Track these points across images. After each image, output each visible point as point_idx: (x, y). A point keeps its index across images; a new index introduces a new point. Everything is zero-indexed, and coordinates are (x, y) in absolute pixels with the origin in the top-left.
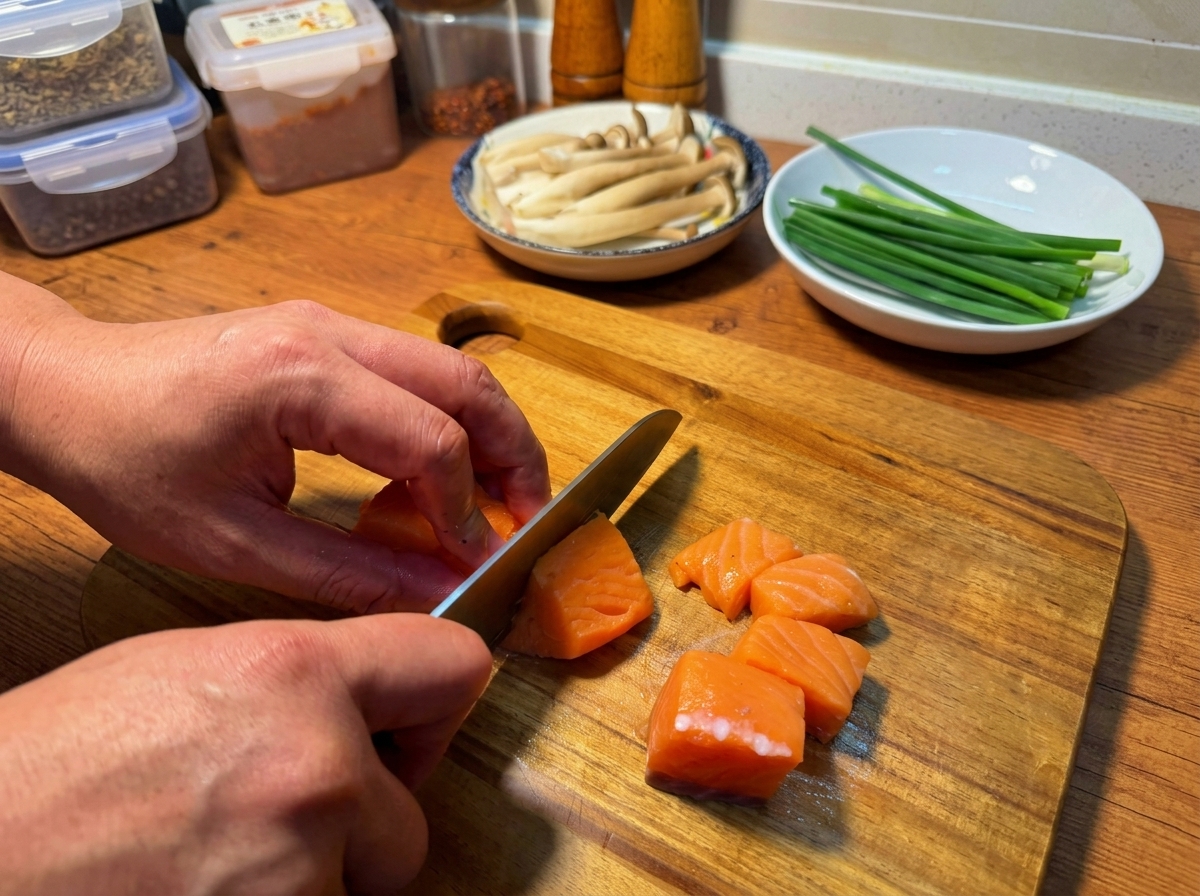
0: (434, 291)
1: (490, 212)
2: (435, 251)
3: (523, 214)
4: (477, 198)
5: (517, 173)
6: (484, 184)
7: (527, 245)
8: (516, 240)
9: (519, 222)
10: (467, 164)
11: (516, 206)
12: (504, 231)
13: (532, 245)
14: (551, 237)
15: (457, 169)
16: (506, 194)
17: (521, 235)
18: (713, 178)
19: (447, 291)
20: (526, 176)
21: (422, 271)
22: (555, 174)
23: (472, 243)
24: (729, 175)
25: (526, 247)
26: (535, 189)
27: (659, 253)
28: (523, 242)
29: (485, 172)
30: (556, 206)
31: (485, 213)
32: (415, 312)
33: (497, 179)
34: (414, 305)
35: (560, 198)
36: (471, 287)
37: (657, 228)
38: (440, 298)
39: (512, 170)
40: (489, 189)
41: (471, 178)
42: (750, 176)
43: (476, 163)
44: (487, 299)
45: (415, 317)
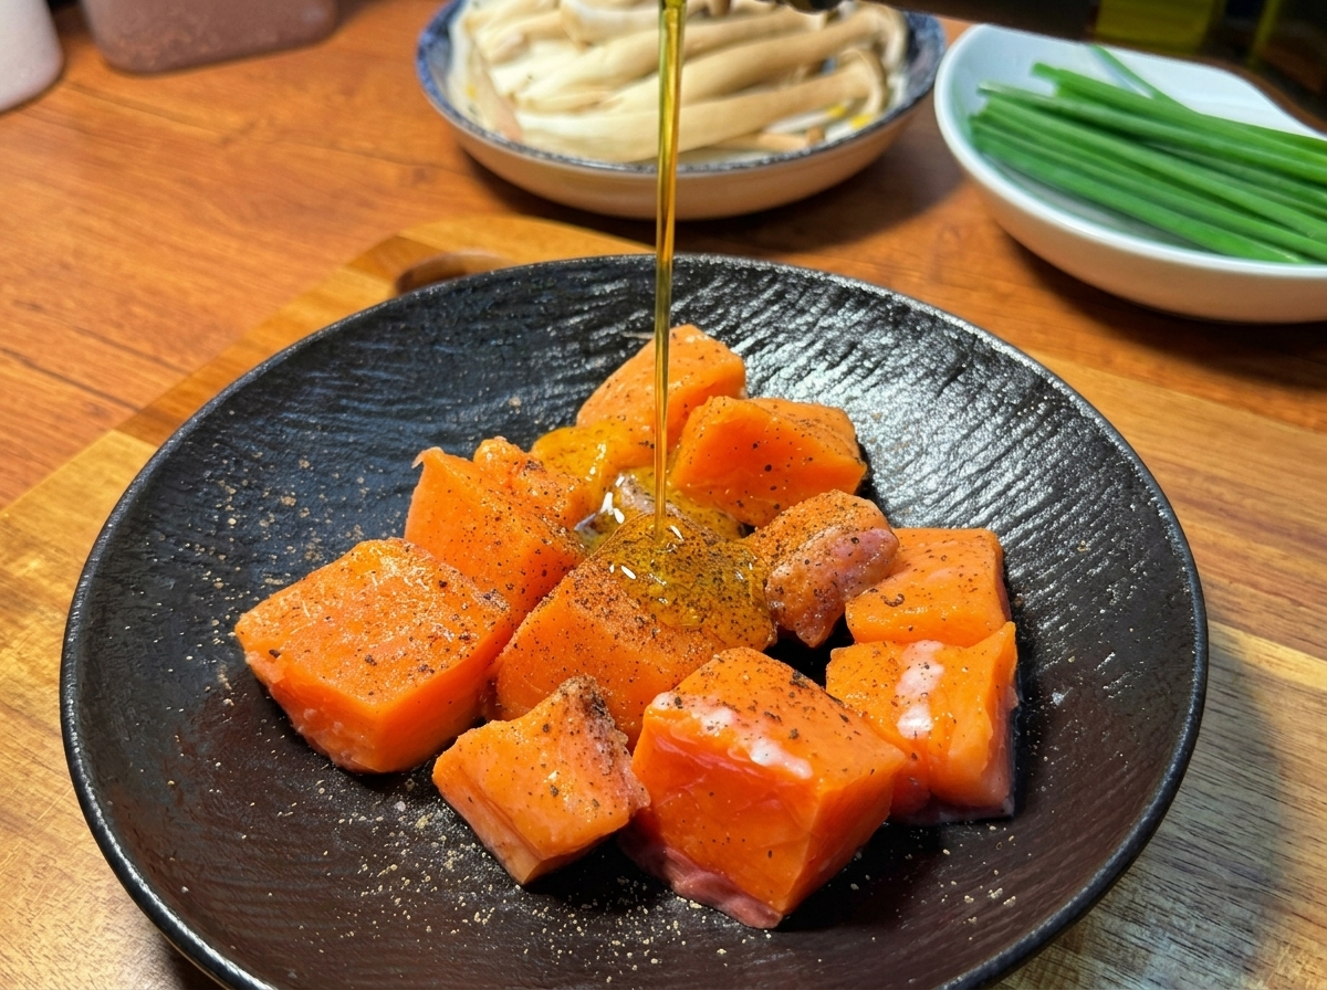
0: (377, 236)
1: (478, 107)
2: (389, 173)
3: (532, 106)
4: (460, 88)
5: (524, 44)
6: (470, 61)
7: (541, 156)
8: (522, 148)
9: (527, 120)
10: (442, 31)
11: (523, 96)
12: (504, 136)
13: (549, 156)
14: (579, 143)
15: (425, 37)
16: (506, 78)
17: (534, 141)
18: (851, 51)
19: (408, 233)
20: (540, 49)
21: (365, 204)
22: (588, 44)
23: (449, 160)
24: (878, 49)
25: (540, 159)
26: (554, 69)
27: (763, 168)
28: (535, 152)
29: (474, 43)
30: (590, 94)
31: (472, 110)
32: (352, 265)
33: (491, 54)
34: (349, 257)
35: (597, 82)
36: (447, 226)
37: (758, 131)
38: (393, 244)
39: (517, 39)
40: (478, 69)
41: (448, 55)
42: (912, 51)
43: (457, 29)
44: (472, 244)
45: (351, 274)
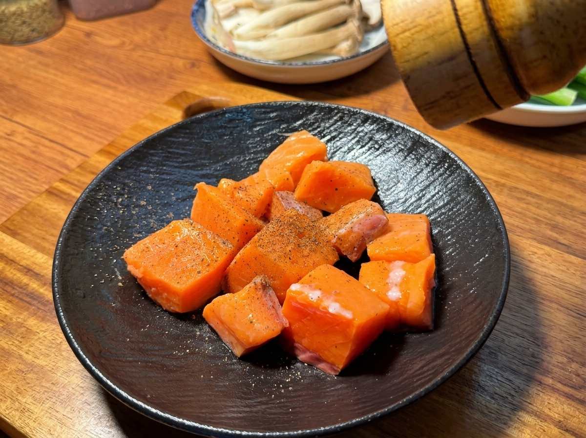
0: (179, 90)
1: (217, 36)
2: (180, 63)
3: (240, 37)
4: (209, 29)
5: (235, 11)
6: (213, 18)
7: (244, 58)
8: (236, 55)
9: (238, 43)
10: (202, 5)
11: (236, 32)
12: (227, 49)
13: (246, 58)
14: (259, 53)
15: (195, 7)
16: (228, 25)
17: (240, 52)
19: (190, 90)
20: (242, 12)
21: (171, 77)
22: (262, 10)
23: (205, 58)
25: (243, 60)
26: (249, 20)
27: (335, 64)
28: (240, 56)
29: (214, 8)
30: (262, 32)
31: (214, 38)
32: (167, 103)
33: (221, 14)
34: (166, 98)
35: (266, 27)
36: (205, 87)
37: (333, 47)
38: (184, 94)
39: (233, 8)
40: (216, 21)
41: (204, 15)
43: (208, 4)
44: (216, 94)
45: (165, 107)
